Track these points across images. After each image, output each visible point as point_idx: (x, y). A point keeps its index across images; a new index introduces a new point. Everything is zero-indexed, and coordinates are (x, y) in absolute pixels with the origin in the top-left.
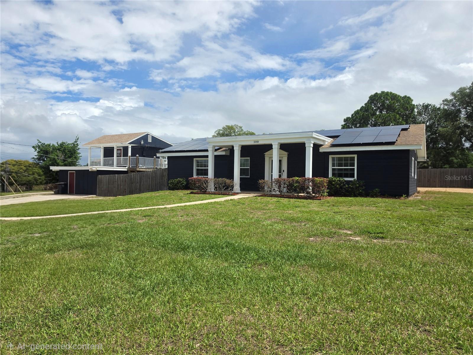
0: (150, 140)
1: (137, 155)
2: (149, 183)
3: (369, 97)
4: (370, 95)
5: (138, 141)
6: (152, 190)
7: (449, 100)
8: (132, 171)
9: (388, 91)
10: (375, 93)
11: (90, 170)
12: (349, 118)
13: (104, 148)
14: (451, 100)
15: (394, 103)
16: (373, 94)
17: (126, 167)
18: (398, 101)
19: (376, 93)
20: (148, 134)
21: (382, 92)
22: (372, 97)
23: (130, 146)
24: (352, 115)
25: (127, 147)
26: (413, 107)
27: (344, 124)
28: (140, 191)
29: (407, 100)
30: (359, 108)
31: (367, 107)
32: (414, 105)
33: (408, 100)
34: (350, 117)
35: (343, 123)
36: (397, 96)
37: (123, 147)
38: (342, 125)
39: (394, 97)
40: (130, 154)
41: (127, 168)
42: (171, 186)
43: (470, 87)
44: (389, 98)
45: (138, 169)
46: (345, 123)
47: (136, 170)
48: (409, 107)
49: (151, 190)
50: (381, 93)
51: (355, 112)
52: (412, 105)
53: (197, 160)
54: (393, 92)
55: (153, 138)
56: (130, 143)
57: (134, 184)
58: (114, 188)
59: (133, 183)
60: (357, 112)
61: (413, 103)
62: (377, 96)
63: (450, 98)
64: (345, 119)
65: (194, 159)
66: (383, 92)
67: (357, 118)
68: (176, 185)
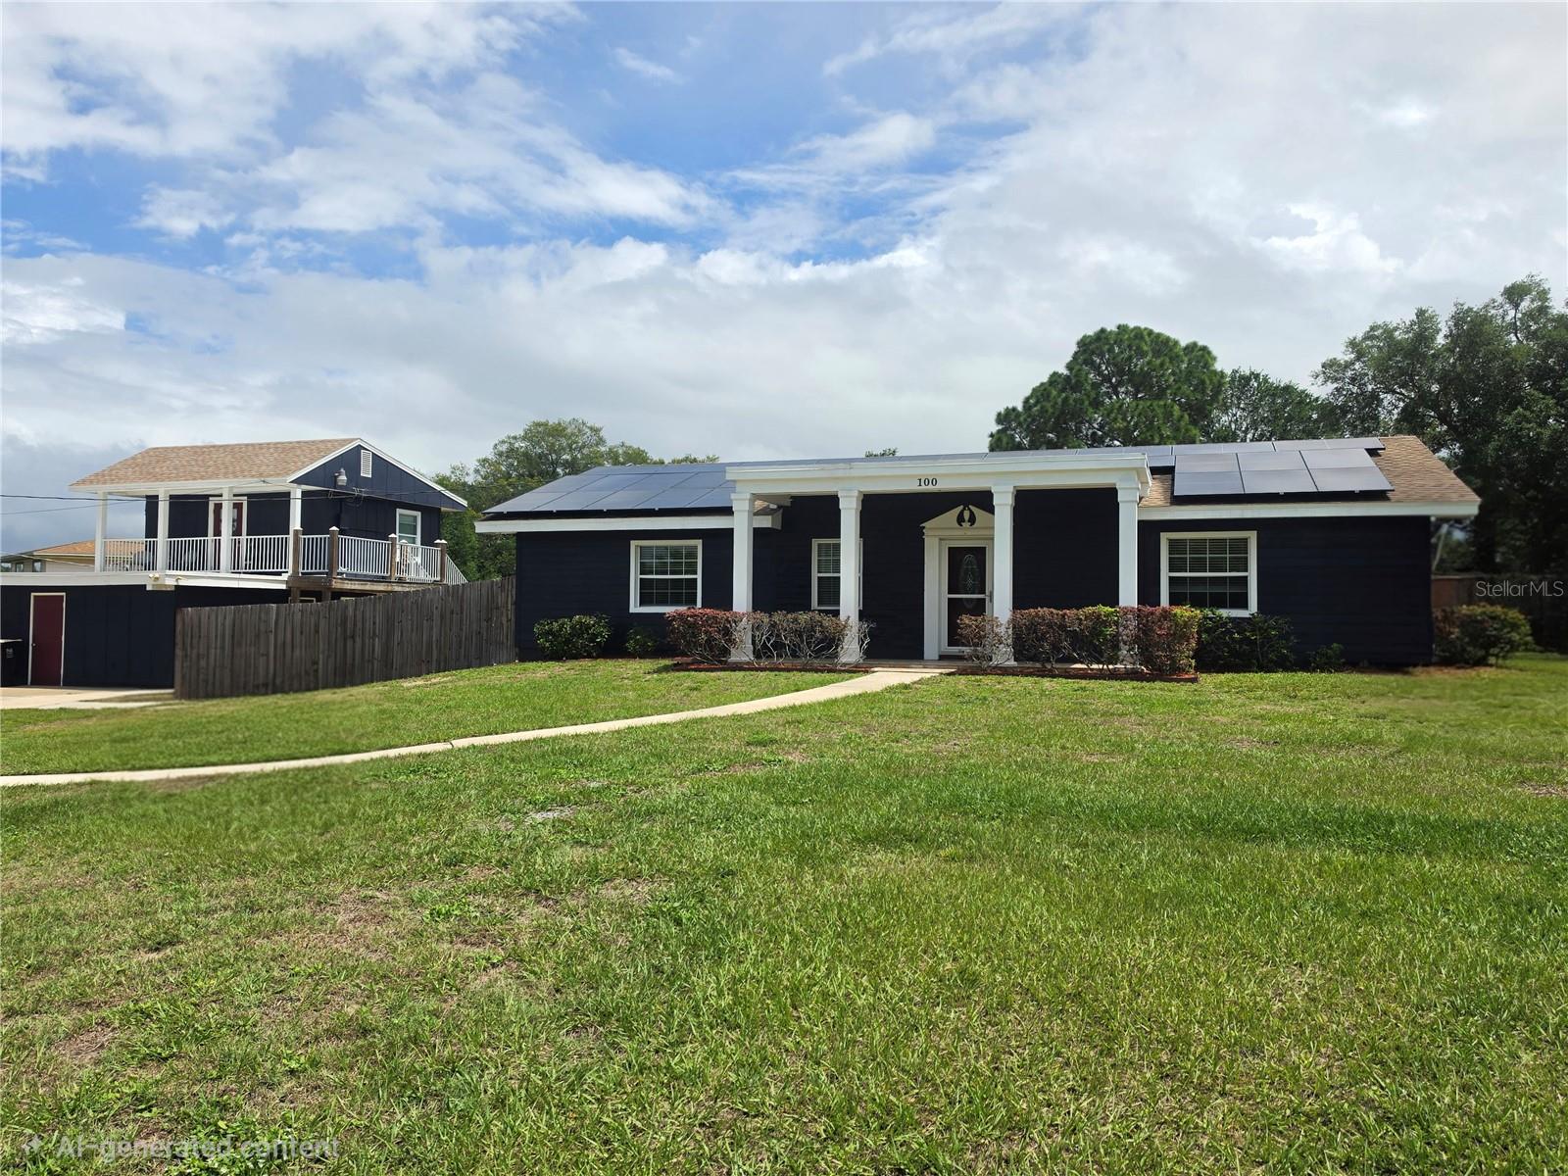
0: (366, 472)
1: (334, 528)
2: (431, 636)
3: (1078, 343)
4: (1079, 337)
5: (325, 474)
6: (443, 667)
7: (1342, 362)
8: (310, 590)
9: (1139, 325)
10: (1099, 328)
11: (148, 588)
12: (1014, 409)
13: (171, 497)
14: (1348, 365)
15: (1162, 365)
16: (1091, 333)
17: (279, 574)
18: (1175, 359)
19: (1103, 331)
20: (359, 447)
21: (1119, 327)
22: (1090, 343)
23: (297, 493)
24: (1026, 401)
25: (284, 498)
26: (1219, 382)
27: (999, 431)
28: (388, 671)
29: (1200, 355)
30: (1045, 379)
31: (1076, 376)
32: (1222, 375)
33: (1203, 356)
34: (1020, 408)
35: (995, 428)
36: (1171, 344)
37: (249, 496)
38: (992, 435)
39: (1163, 346)
40: (296, 523)
41: (285, 577)
42: (547, 644)
43: (1413, 323)
44: (1145, 348)
45: (336, 585)
46: (1000, 427)
47: (330, 588)
48: (1208, 382)
49: (438, 662)
50: (1115, 329)
51: (1034, 390)
52: (1215, 372)
53: (641, 547)
54: (1157, 330)
55: (377, 460)
56: (298, 481)
57: (358, 640)
58: (262, 660)
59: (353, 637)
60: (1041, 393)
61: (1218, 366)
62: (1107, 339)
63: (1344, 356)
64: (999, 414)
65: (634, 544)
66: (1122, 329)
67: (1043, 411)
68: (567, 641)
